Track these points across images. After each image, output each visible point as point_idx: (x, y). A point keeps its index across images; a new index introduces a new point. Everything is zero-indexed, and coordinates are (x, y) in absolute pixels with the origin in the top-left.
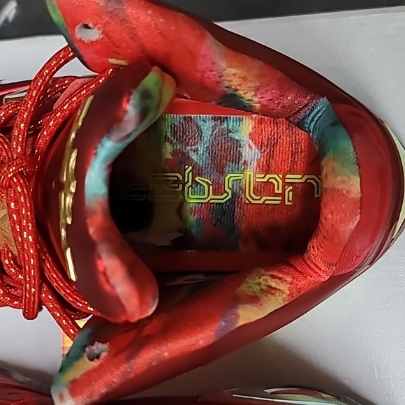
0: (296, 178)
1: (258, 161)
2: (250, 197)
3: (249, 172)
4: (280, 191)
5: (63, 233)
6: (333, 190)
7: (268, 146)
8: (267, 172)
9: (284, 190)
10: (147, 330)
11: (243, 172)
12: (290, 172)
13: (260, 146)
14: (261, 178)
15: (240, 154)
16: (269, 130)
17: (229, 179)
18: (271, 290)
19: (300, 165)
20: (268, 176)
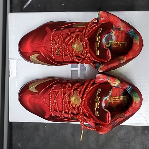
0: (122, 42)
1: (115, 39)
2: (113, 46)
3: (113, 41)
4: (119, 45)
5: (96, 48)
6: (135, 43)
7: (117, 37)
8: (117, 41)
9: (120, 45)
10: (108, 63)
11: (112, 41)
12: (121, 41)
13: (116, 36)
14: (115, 42)
15: (112, 38)
16: (118, 34)
17: (110, 42)
18: (124, 59)
19: (123, 40)
20: (117, 42)
